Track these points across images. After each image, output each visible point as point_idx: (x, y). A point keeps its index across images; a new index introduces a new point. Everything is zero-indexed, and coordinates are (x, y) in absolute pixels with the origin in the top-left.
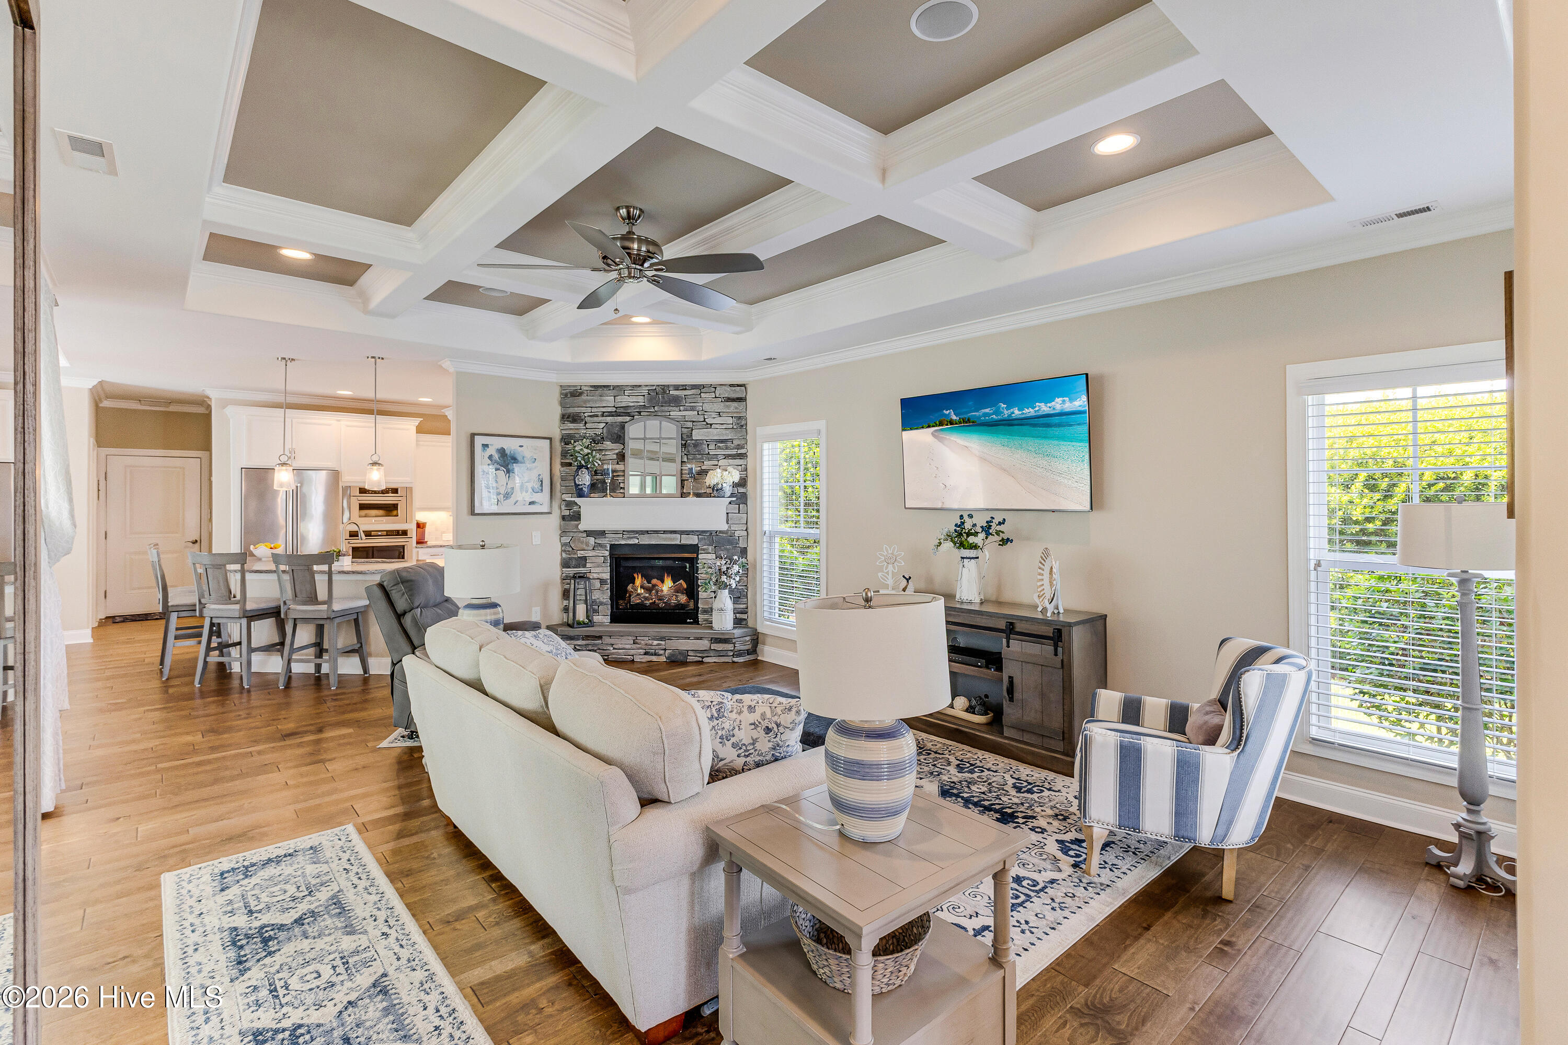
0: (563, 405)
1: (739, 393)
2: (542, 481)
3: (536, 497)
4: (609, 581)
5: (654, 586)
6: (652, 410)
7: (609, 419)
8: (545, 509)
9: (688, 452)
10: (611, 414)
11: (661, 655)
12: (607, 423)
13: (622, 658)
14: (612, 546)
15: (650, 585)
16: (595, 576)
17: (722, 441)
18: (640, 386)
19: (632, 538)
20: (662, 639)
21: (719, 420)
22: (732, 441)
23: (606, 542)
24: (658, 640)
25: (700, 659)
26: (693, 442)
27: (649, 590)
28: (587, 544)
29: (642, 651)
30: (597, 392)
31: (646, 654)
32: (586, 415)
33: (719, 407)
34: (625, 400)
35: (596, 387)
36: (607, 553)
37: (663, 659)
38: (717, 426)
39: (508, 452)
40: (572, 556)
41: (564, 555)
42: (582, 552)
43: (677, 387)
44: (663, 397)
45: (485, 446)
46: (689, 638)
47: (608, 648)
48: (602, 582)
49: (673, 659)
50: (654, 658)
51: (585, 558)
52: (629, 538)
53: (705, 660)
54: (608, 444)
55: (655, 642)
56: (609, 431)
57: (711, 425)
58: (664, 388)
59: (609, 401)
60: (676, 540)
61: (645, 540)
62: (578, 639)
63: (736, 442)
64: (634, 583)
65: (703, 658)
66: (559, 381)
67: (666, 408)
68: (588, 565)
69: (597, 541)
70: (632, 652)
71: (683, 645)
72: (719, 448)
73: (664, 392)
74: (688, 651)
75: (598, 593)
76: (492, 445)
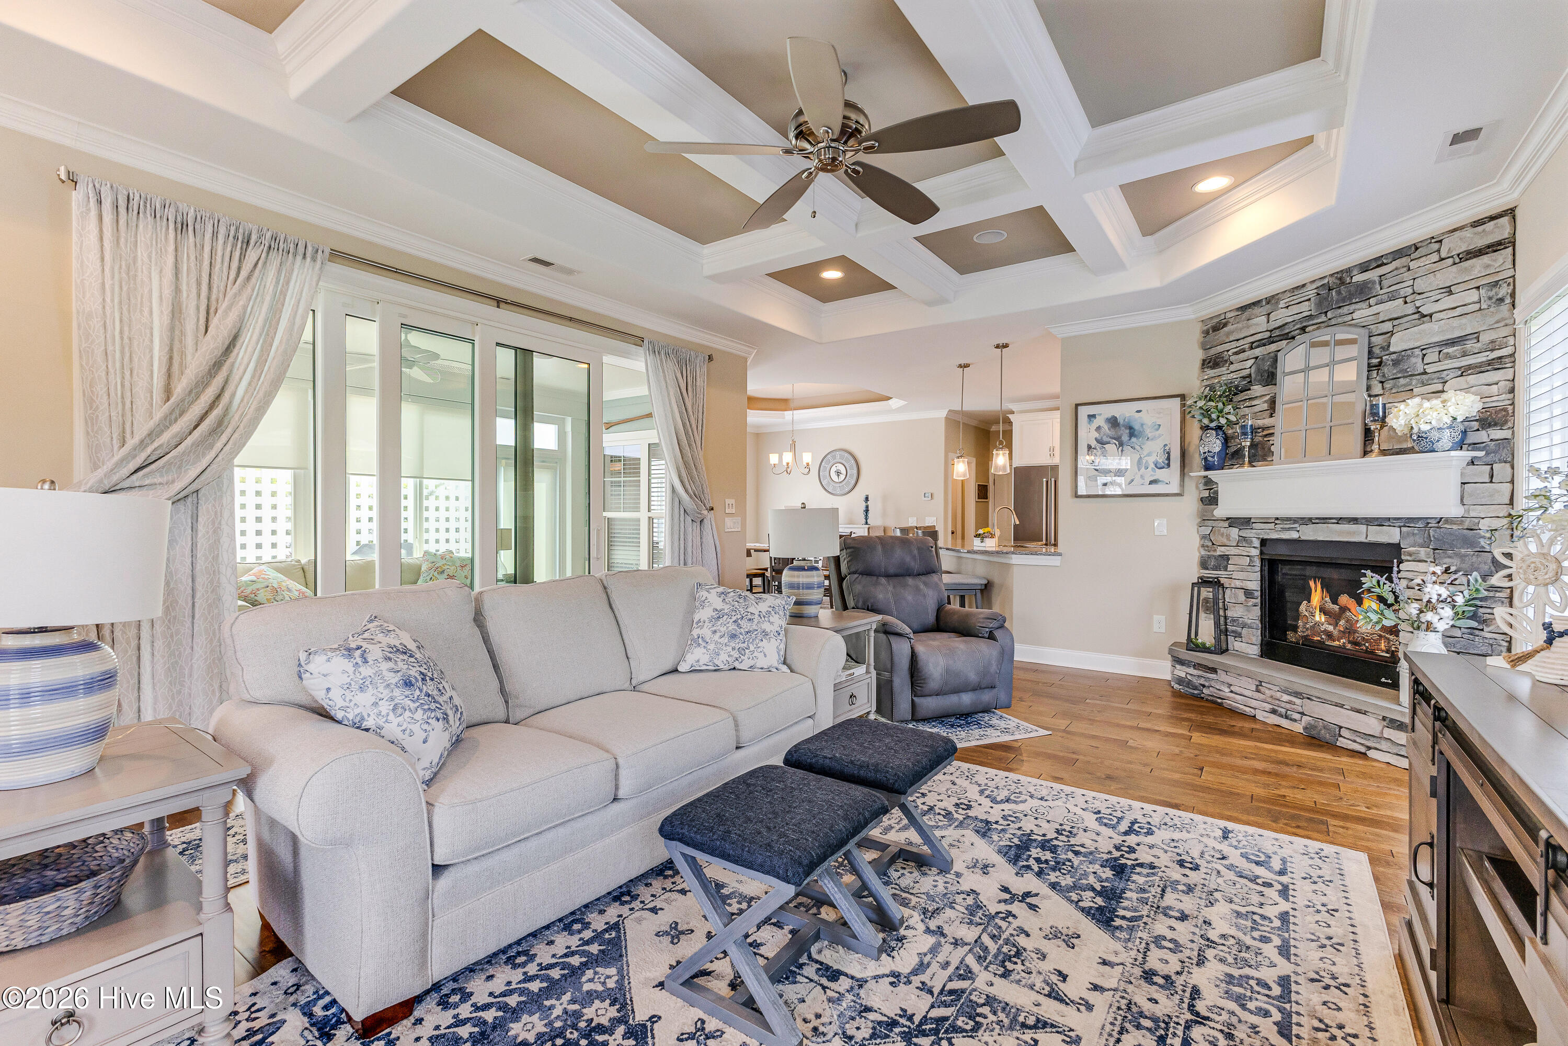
0: (1205, 347)
1: (1499, 231)
2: (1169, 453)
3: (1161, 474)
4: (1259, 594)
5: (1344, 609)
6: (1323, 318)
7: (1258, 352)
8: (1174, 488)
9: (1384, 376)
10: (1262, 343)
11: (1295, 720)
12: (1256, 358)
13: (1238, 708)
14: (1264, 542)
15: (1336, 608)
16: (1238, 584)
17: (1452, 342)
18: (1304, 286)
19: (1289, 529)
20: (1297, 694)
21: (1448, 302)
22: (1477, 336)
23: (1254, 535)
24: (1290, 694)
25: (1363, 750)
26: (1394, 356)
27: (1334, 617)
28: (1228, 537)
29: (1268, 707)
30: (1244, 317)
31: (1274, 712)
32: (1230, 353)
33: (1449, 275)
34: (1281, 316)
35: (1243, 309)
36: (1255, 552)
37: (1298, 728)
38: (1441, 315)
39: (1120, 421)
40: (1212, 553)
41: (1203, 552)
42: (1223, 549)
43: (1365, 267)
44: (1339, 293)
45: (1091, 417)
46: (1342, 706)
47: (1222, 688)
48: (1248, 594)
49: (1313, 733)
50: (1284, 723)
51: (1226, 558)
52: (1284, 529)
53: (1371, 754)
54: (1257, 390)
55: (1286, 698)
56: (1259, 370)
57: (1431, 315)
58: (1342, 277)
59: (1260, 324)
60: (1359, 534)
61: (1309, 533)
62: (1189, 666)
63: (1485, 338)
64: (1309, 602)
65: (1369, 748)
66: (1199, 315)
67: (1345, 310)
68: (1230, 567)
69: (1243, 533)
70: (1254, 703)
71: (1333, 716)
72: (1449, 356)
73: (1342, 281)
74: (1341, 727)
75: (1241, 610)
76: (1100, 415)
